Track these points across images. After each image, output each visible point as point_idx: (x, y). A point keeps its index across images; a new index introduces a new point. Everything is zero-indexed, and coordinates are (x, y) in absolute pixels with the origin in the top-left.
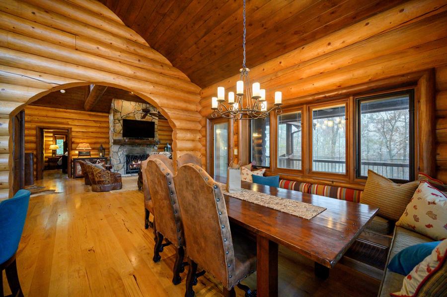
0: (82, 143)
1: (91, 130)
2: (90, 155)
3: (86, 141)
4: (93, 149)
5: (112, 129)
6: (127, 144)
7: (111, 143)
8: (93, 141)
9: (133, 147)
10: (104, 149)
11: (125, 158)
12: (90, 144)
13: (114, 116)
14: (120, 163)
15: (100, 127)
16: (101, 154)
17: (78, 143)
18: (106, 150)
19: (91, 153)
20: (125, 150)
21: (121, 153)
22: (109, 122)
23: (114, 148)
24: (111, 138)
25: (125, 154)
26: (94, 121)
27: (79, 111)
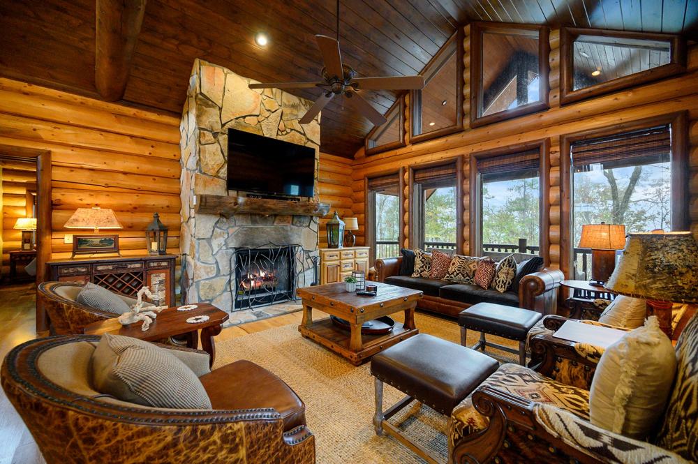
0: (88, 206)
1: (120, 165)
2: (117, 249)
3: (102, 200)
4: (130, 228)
5: (190, 162)
6: (239, 214)
7: (186, 211)
8: (128, 202)
9: (254, 222)
10: (165, 229)
11: (234, 258)
12: (119, 210)
13: (198, 117)
14: (218, 274)
15: (150, 159)
16: (154, 246)
17: (73, 208)
18: (170, 233)
19: (121, 241)
20: (231, 231)
21: (221, 240)
22: (178, 144)
23: (198, 227)
24: (185, 193)
25: (233, 244)
26: (132, 136)
27: (79, 98)
